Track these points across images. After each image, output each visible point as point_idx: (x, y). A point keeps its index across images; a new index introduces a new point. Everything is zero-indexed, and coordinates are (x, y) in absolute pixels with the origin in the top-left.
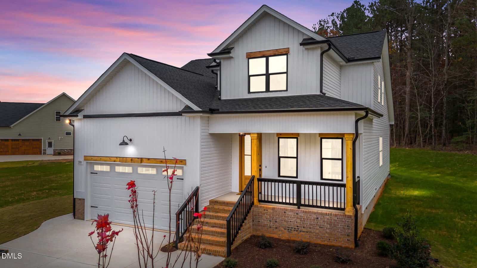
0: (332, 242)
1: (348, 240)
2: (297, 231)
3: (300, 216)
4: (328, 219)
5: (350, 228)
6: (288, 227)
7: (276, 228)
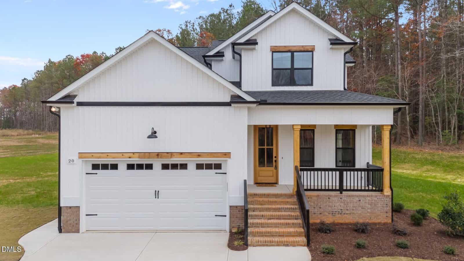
0: (372, 220)
1: (386, 216)
2: (341, 214)
3: (344, 200)
4: (369, 200)
5: (388, 206)
6: (332, 212)
7: (321, 214)
